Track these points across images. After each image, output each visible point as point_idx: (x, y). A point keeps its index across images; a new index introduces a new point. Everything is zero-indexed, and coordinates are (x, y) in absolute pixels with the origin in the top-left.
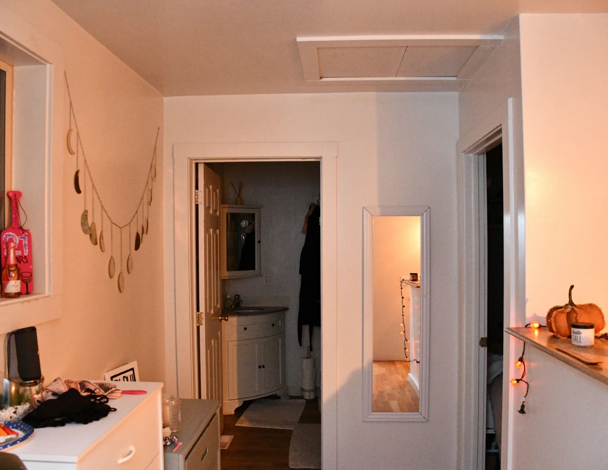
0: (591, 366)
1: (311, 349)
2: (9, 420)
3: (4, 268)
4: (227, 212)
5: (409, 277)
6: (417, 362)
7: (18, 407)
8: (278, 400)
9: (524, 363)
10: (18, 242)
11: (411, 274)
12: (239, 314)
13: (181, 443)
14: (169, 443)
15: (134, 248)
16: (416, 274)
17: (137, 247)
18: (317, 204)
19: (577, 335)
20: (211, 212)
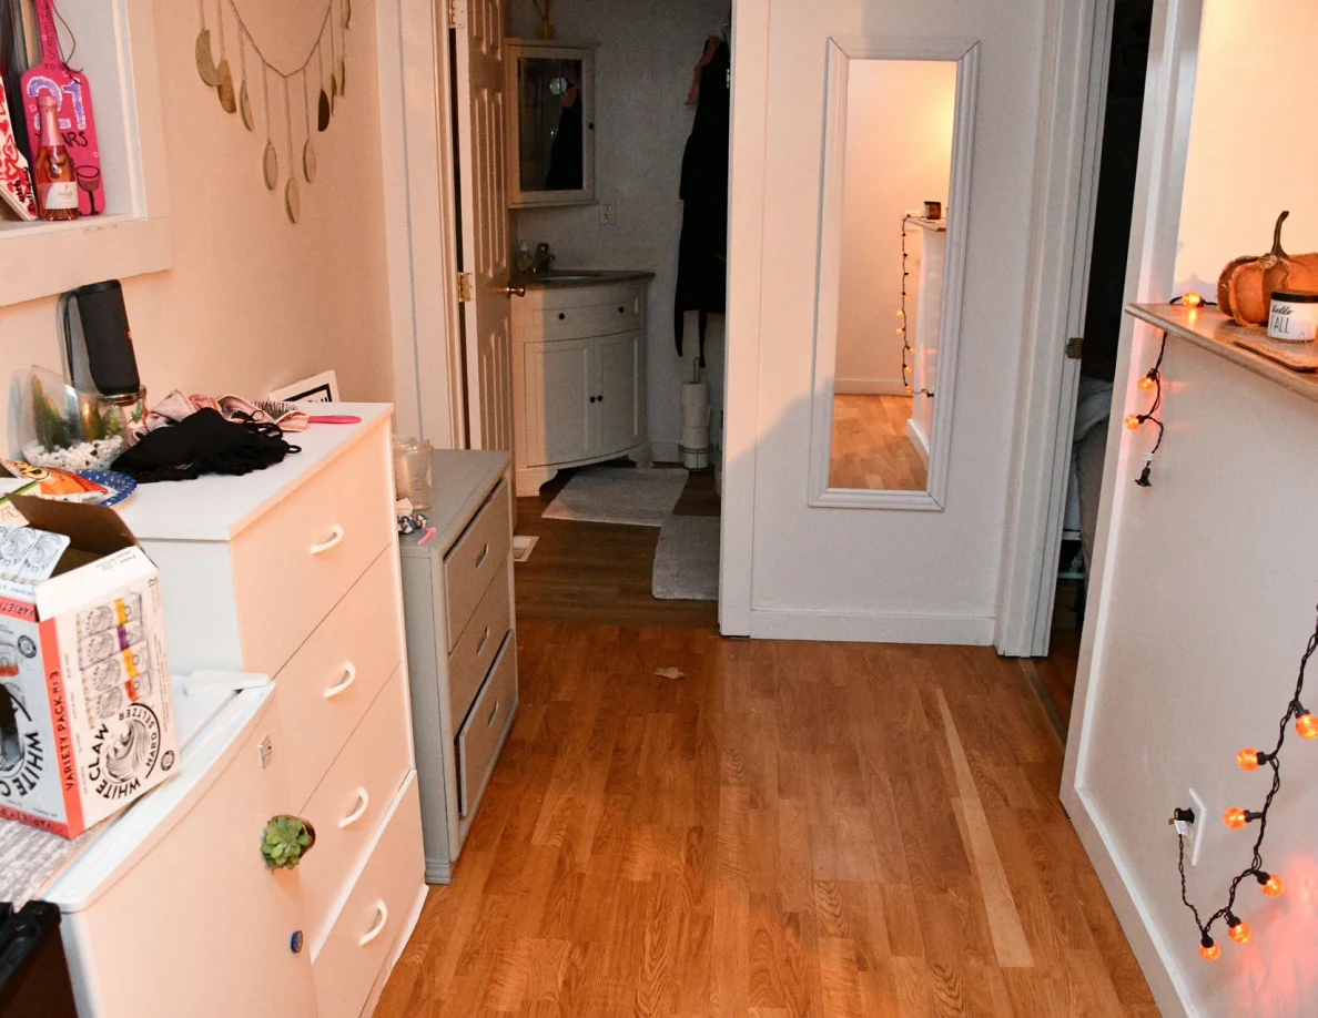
0: (1303, 375)
1: (702, 363)
2: (85, 467)
3: (39, 156)
4: (519, 55)
5: (920, 211)
6: (929, 395)
7: (99, 442)
8: (632, 470)
9: (1158, 382)
10: (61, 99)
11: (927, 203)
12: (548, 285)
13: (433, 529)
14: (409, 529)
15: (317, 127)
16: (938, 204)
17: (323, 125)
18: (722, 38)
19: (1280, 316)
20: (484, 49)
